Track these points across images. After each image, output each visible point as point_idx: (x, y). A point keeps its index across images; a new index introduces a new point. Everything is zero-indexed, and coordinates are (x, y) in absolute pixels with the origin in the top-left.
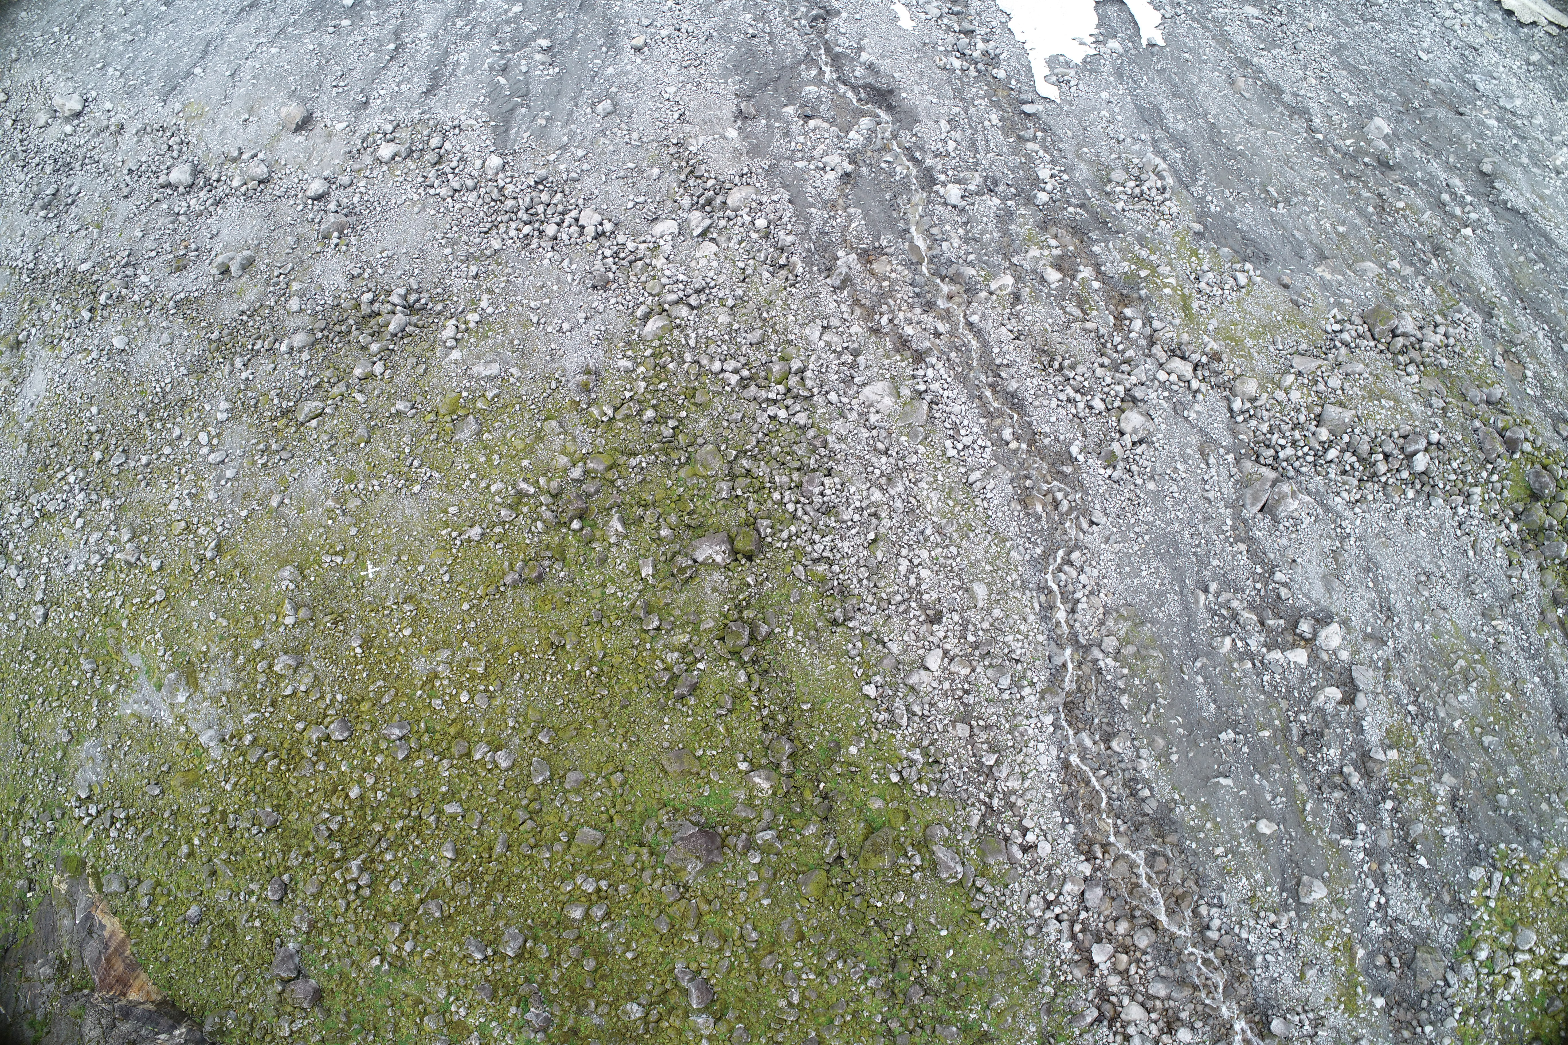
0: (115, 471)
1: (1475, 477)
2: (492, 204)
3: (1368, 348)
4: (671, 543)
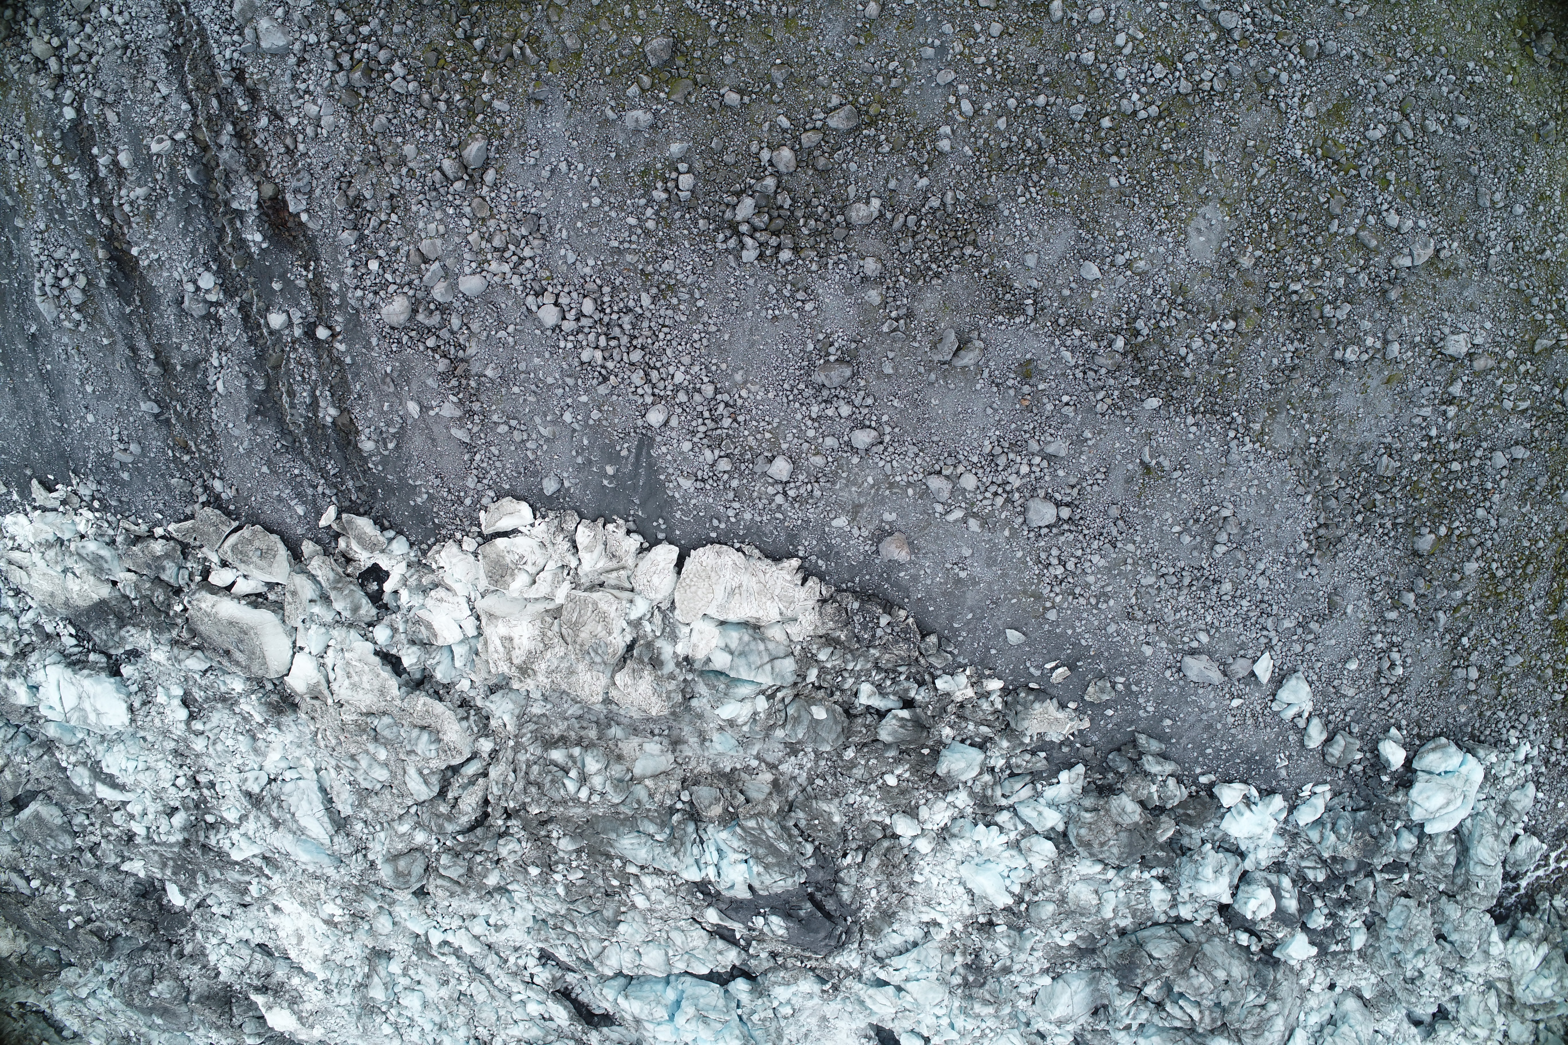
2: (658, 364)
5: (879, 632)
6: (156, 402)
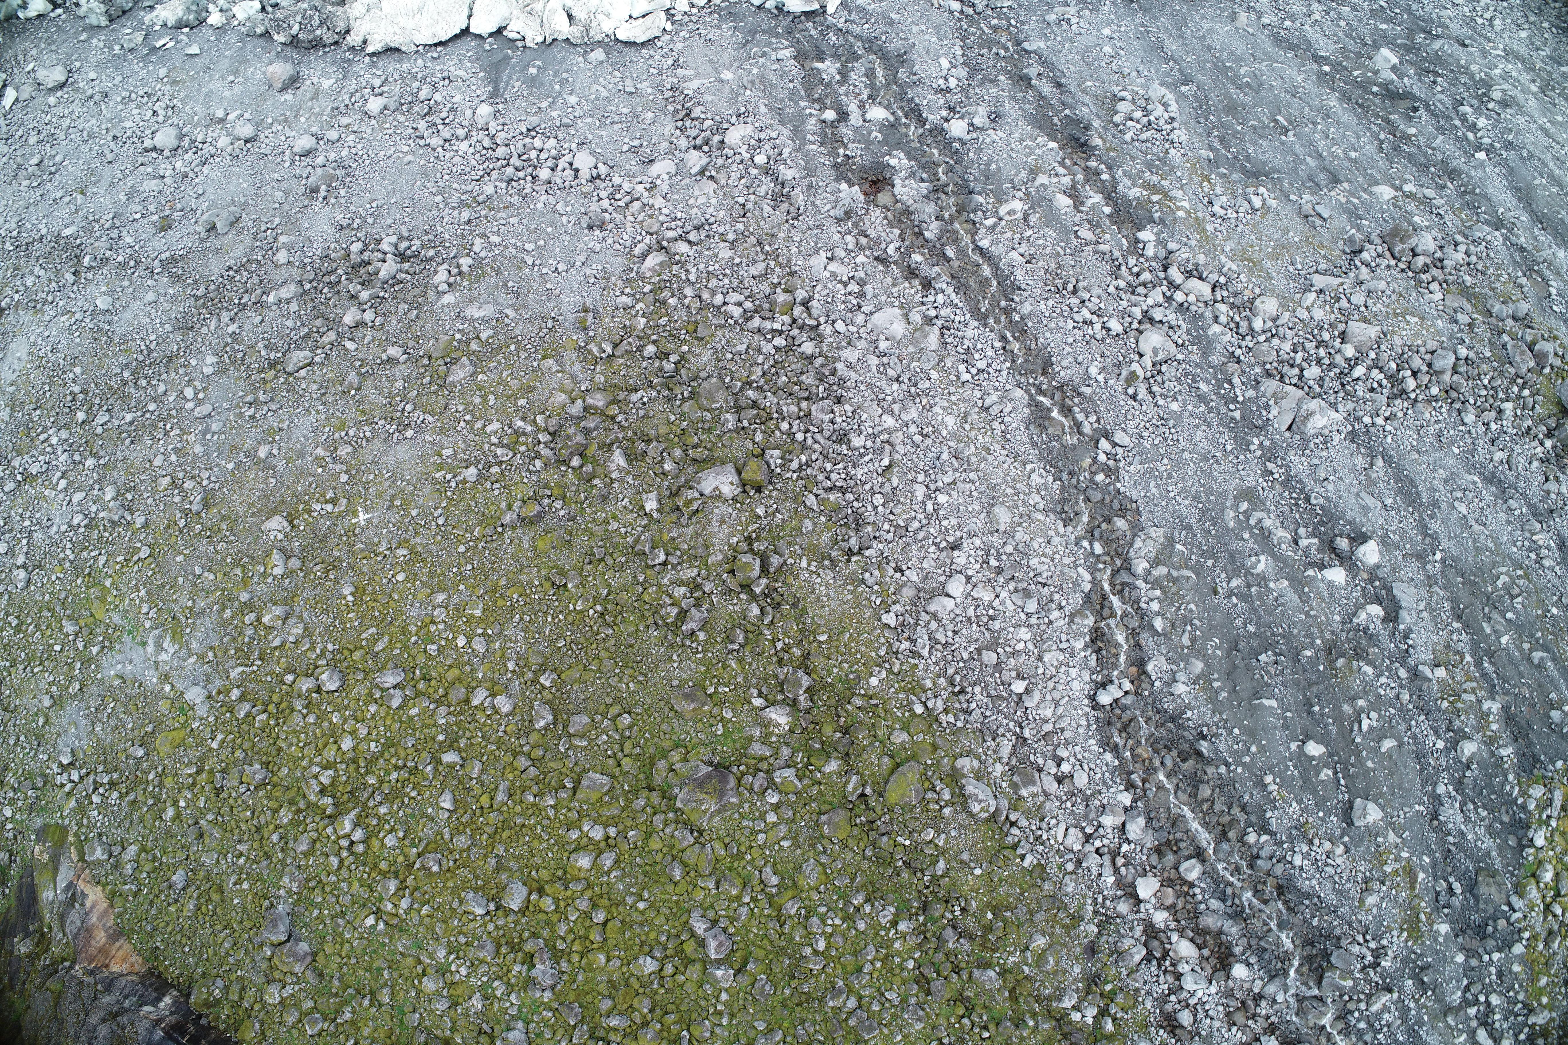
0: (99, 430)
1: (1506, 393)
2: (484, 151)
3: (1388, 267)
4: (676, 477)
5: (299, 19)
6: (1029, 53)
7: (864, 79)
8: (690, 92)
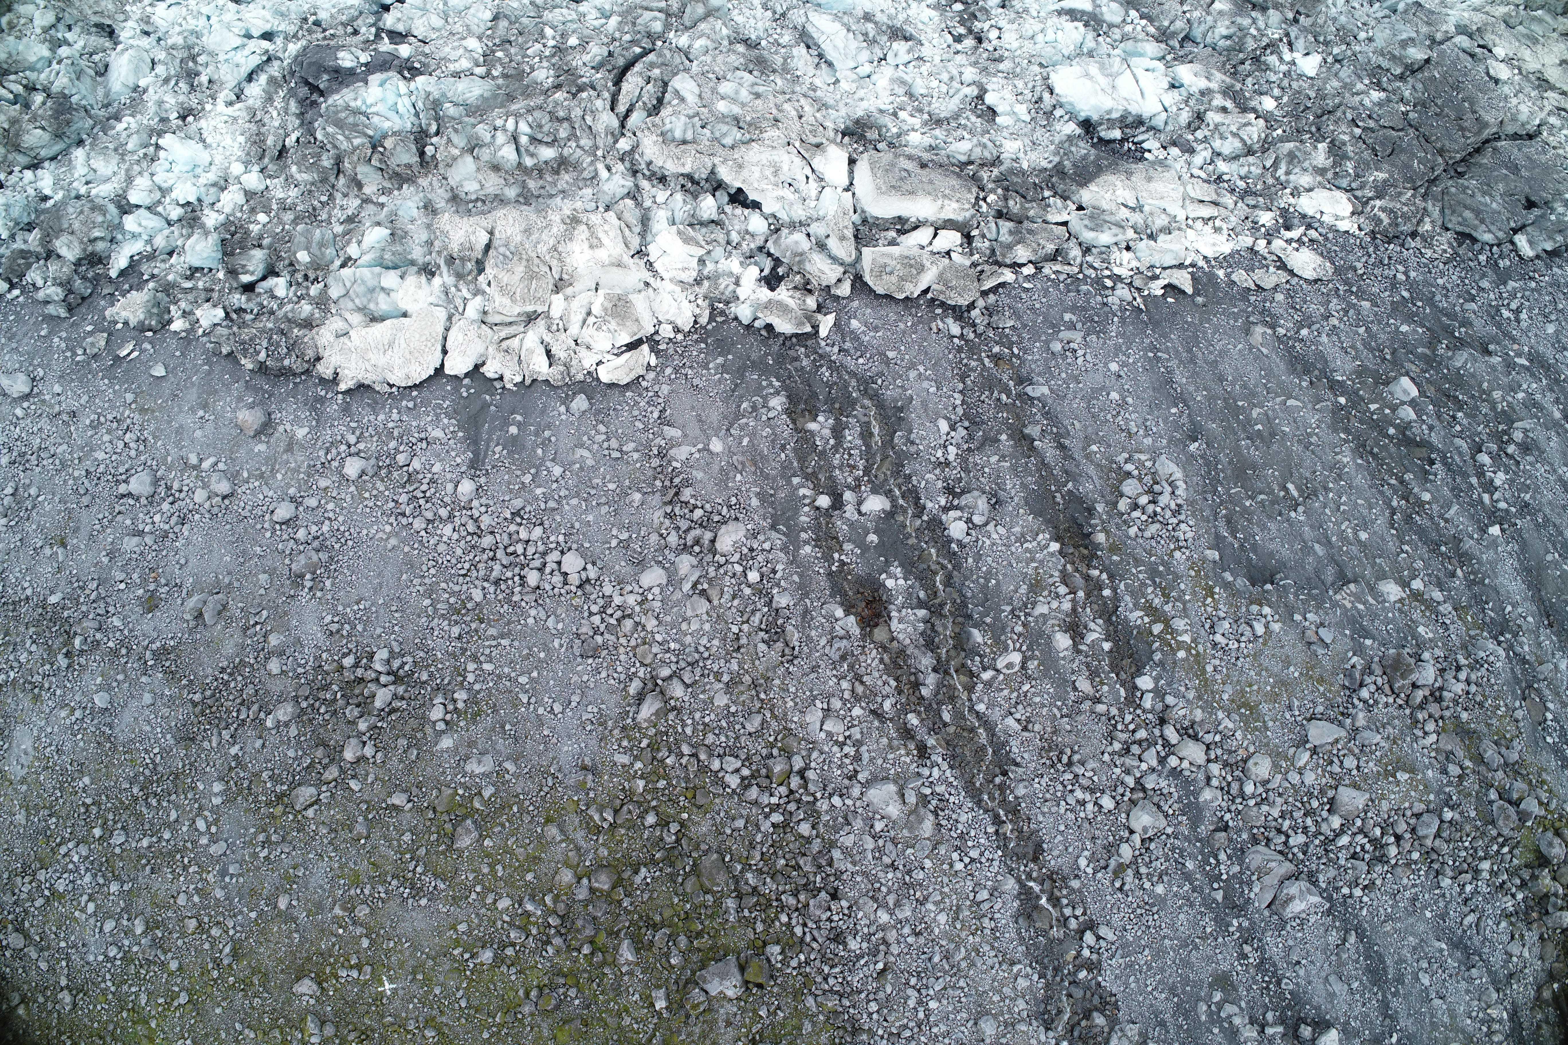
0: (119, 849)
1: (1486, 852)
2: (469, 538)
3: (1387, 705)
4: (683, 968)
5: (265, 344)
6: (1032, 399)
7: (859, 442)
8: (678, 465)
